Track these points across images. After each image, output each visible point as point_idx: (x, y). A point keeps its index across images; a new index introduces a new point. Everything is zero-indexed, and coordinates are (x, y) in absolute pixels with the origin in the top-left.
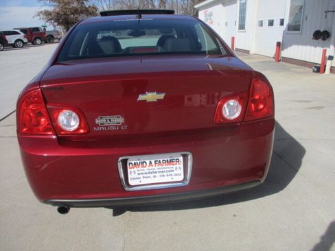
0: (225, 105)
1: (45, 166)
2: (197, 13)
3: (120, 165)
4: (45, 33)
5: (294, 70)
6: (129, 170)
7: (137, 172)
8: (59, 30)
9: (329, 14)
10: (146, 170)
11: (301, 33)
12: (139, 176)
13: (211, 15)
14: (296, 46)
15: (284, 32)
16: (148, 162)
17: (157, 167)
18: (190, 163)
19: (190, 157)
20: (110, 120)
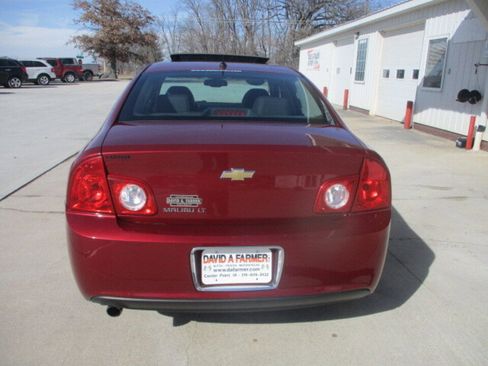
0: (329, 191)
1: (94, 253)
2: (298, 51)
3: (193, 258)
4: (81, 67)
5: (429, 141)
6: (203, 265)
7: (213, 268)
8: (100, 63)
9: (481, 68)
10: (224, 266)
11: (441, 92)
12: (215, 273)
13: (317, 56)
14: (435, 110)
15: (418, 88)
16: (228, 256)
17: (238, 264)
18: (280, 262)
19: (281, 253)
20: (184, 200)
